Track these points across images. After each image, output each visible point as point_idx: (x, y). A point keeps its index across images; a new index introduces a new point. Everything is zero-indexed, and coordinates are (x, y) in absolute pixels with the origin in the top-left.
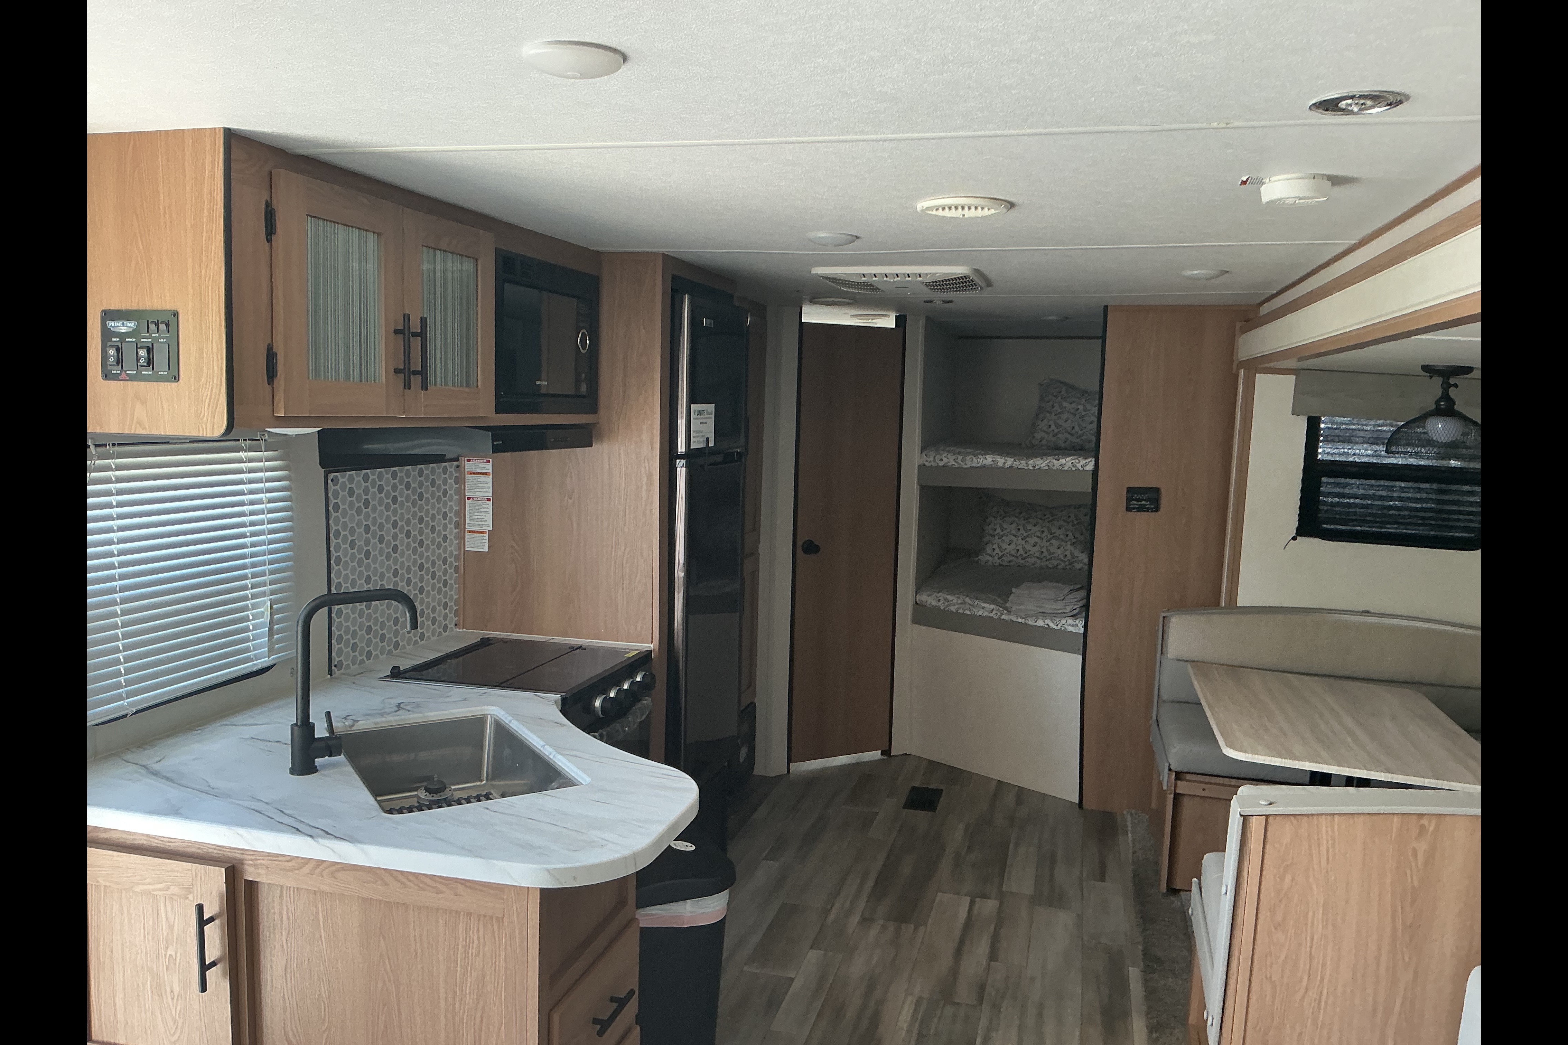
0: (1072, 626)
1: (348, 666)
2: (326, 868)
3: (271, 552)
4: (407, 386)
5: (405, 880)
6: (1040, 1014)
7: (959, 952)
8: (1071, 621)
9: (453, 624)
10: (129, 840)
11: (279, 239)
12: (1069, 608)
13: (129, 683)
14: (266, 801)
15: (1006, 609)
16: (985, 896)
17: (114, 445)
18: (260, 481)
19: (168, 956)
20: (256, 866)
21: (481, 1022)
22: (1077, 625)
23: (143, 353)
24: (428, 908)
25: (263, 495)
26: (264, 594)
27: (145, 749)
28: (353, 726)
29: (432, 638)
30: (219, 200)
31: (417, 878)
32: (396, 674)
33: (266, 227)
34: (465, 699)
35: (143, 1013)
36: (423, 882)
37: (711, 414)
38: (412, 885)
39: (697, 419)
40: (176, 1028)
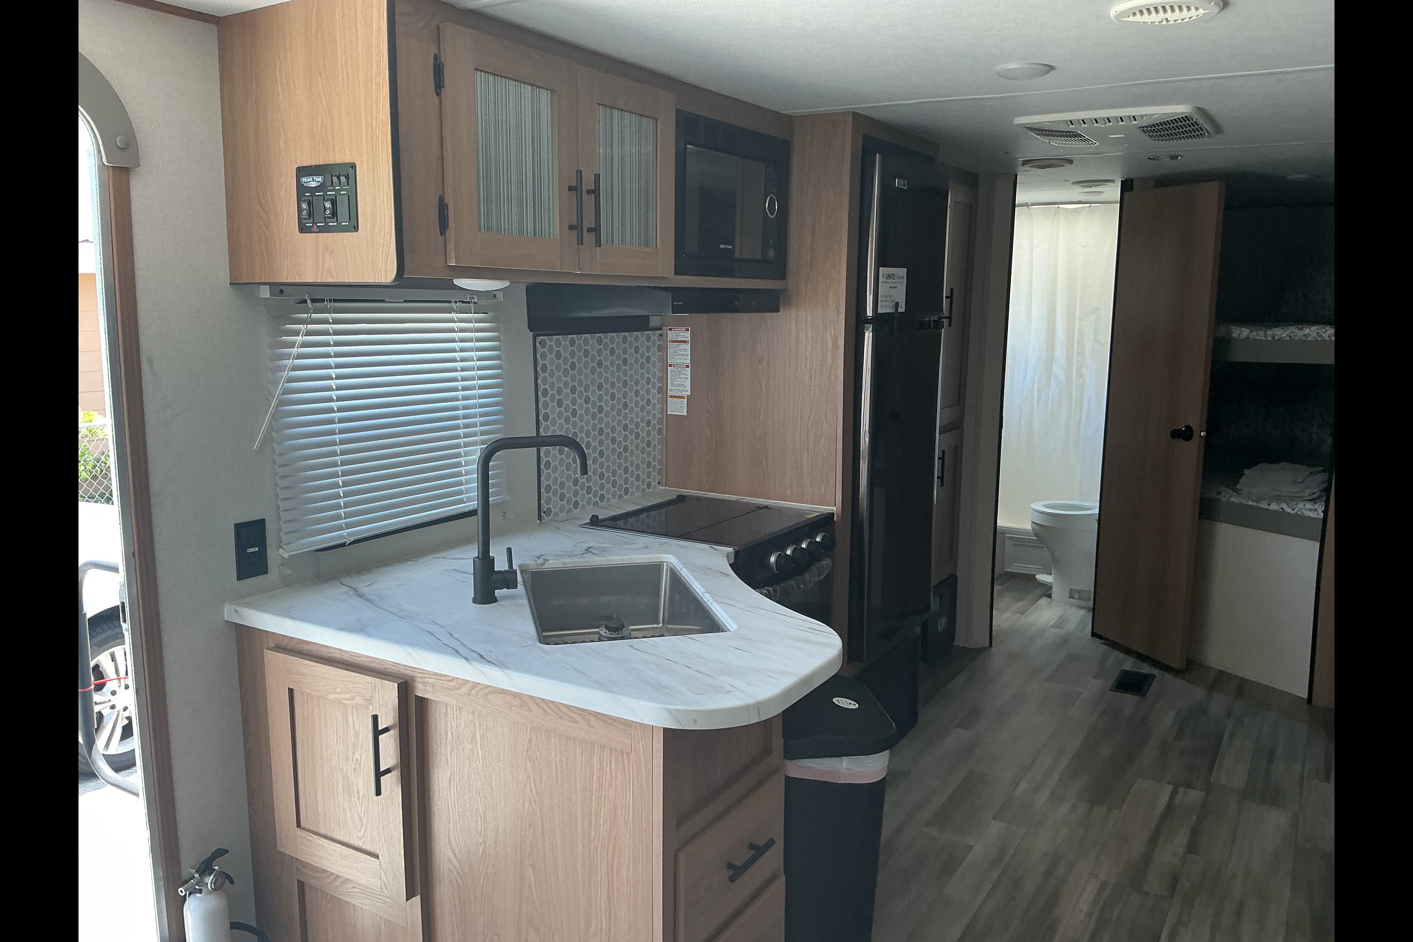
0: (1311, 510)
1: (556, 514)
2: (480, 690)
3: (482, 406)
4: (581, 241)
5: (546, 708)
6: (1238, 914)
7: (1154, 840)
8: (1308, 505)
9: (657, 482)
10: (326, 654)
11: (448, 91)
12: (1308, 492)
13: (348, 515)
14: (442, 625)
15: (1235, 490)
16: (1188, 786)
17: (330, 301)
18: (470, 340)
19: (355, 759)
20: (425, 684)
21: (614, 852)
22: (1316, 510)
23: (328, 205)
24: (567, 736)
25: (474, 353)
26: (475, 443)
27: (363, 575)
28: (543, 564)
29: (637, 494)
30: (385, 52)
31: (556, 706)
32: (595, 522)
33: (435, 80)
34: (647, 547)
35: (337, 808)
36: (561, 711)
37: (903, 278)
38: (552, 713)
39: (886, 282)
40: (362, 825)
